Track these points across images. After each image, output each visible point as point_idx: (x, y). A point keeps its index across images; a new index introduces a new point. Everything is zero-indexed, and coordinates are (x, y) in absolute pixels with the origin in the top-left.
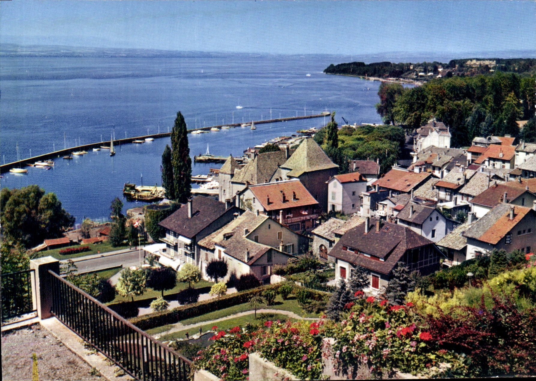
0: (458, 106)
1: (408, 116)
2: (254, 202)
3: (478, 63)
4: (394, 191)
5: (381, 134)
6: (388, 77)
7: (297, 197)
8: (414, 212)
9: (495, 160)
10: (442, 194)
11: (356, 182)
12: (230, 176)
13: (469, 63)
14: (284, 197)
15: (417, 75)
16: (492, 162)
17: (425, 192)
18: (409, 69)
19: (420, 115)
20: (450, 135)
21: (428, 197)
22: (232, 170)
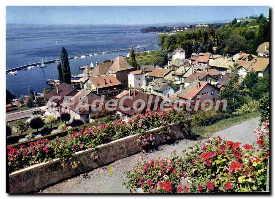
0: (190, 42)
1: (169, 47)
2: (92, 85)
3: (201, 26)
4: (155, 78)
5: (158, 54)
6: (165, 32)
7: (111, 82)
8: (159, 86)
9: (200, 62)
10: (176, 78)
11: (140, 74)
12: (87, 74)
13: (197, 26)
14: (105, 82)
15: (177, 31)
16: (199, 64)
17: (169, 77)
18: (173, 29)
19: (174, 46)
20: (185, 53)
21: (170, 79)
22: (88, 71)
